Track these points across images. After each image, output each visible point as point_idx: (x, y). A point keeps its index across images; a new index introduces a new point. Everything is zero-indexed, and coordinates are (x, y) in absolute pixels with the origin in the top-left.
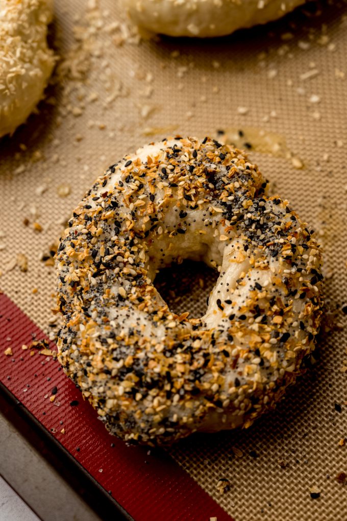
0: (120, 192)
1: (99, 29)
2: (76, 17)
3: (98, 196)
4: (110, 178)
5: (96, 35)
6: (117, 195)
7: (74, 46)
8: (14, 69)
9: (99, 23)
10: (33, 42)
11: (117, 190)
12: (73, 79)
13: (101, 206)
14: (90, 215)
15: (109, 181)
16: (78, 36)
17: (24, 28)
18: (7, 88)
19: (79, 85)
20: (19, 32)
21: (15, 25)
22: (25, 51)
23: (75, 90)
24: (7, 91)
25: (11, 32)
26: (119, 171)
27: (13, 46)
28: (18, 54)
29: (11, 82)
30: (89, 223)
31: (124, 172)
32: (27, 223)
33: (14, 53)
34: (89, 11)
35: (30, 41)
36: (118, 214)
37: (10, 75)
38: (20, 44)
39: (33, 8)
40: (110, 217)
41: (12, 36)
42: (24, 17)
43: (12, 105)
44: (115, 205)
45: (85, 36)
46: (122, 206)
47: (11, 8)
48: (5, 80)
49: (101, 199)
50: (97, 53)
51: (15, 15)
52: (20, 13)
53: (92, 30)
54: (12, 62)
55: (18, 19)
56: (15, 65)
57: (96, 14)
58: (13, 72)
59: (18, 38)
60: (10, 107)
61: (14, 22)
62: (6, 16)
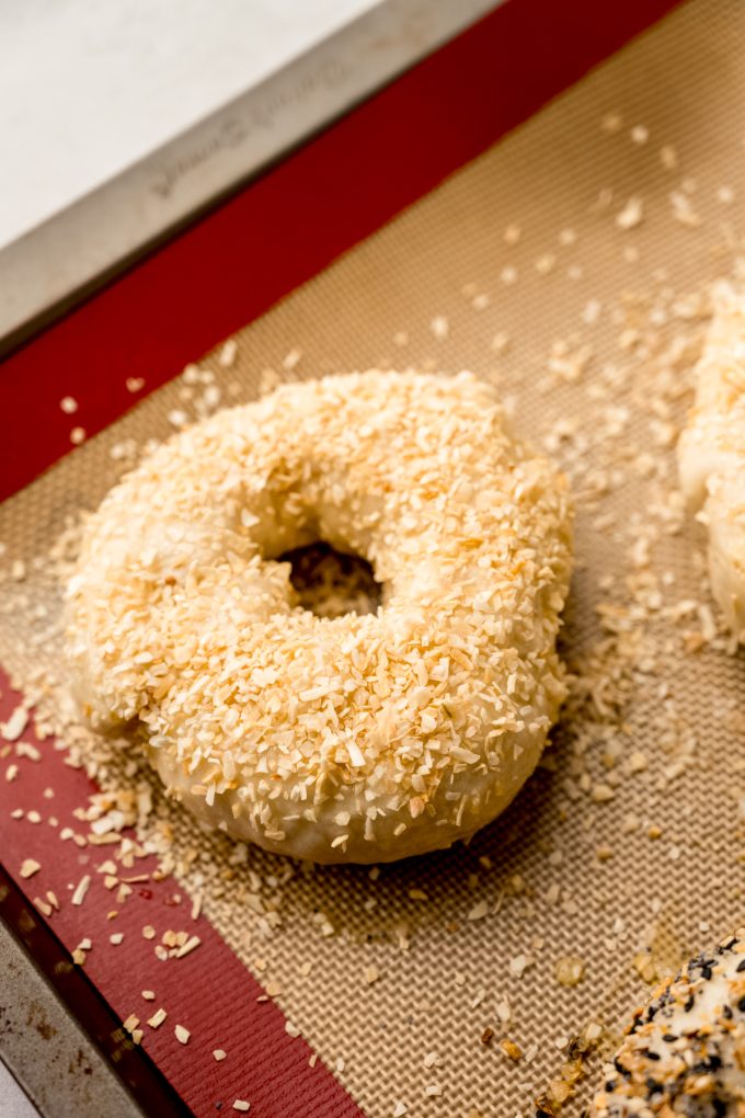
0: (726, 1032)
1: (652, 611)
2: (606, 582)
3: (675, 1032)
4: (701, 992)
5: (646, 625)
6: (718, 1037)
7: (601, 647)
8: (501, 721)
9: (655, 600)
10: (539, 656)
11: (720, 1028)
12: (598, 719)
13: (683, 1058)
14: (658, 1077)
15: (697, 998)
16: (607, 623)
17: (524, 628)
18: (484, 760)
19: (608, 732)
20: (514, 638)
21: (508, 623)
22: (524, 678)
23: (600, 743)
24: (483, 766)
25: (501, 639)
26: (722, 978)
27: (502, 670)
28: (511, 688)
29: (492, 748)
30: (657, 1099)
31: (735, 985)
32: (488, 1040)
33: (503, 684)
34: (632, 569)
35: (532, 655)
36: (720, 1084)
37: (493, 734)
38: (516, 664)
39: (542, 583)
40: (704, 1091)
41: (500, 647)
42: (526, 606)
43: (489, 793)
44: (715, 1064)
45: (624, 625)
46: (730, 1066)
47: (503, 585)
48: (481, 744)
49: (682, 1043)
50: (647, 665)
51: (510, 603)
52: (520, 596)
53: (638, 612)
54: (499, 706)
55: (515, 611)
56: (504, 712)
57: (647, 578)
58: (498, 727)
59: (513, 651)
60: (483, 797)
61: (505, 618)
62: (490, 602)
